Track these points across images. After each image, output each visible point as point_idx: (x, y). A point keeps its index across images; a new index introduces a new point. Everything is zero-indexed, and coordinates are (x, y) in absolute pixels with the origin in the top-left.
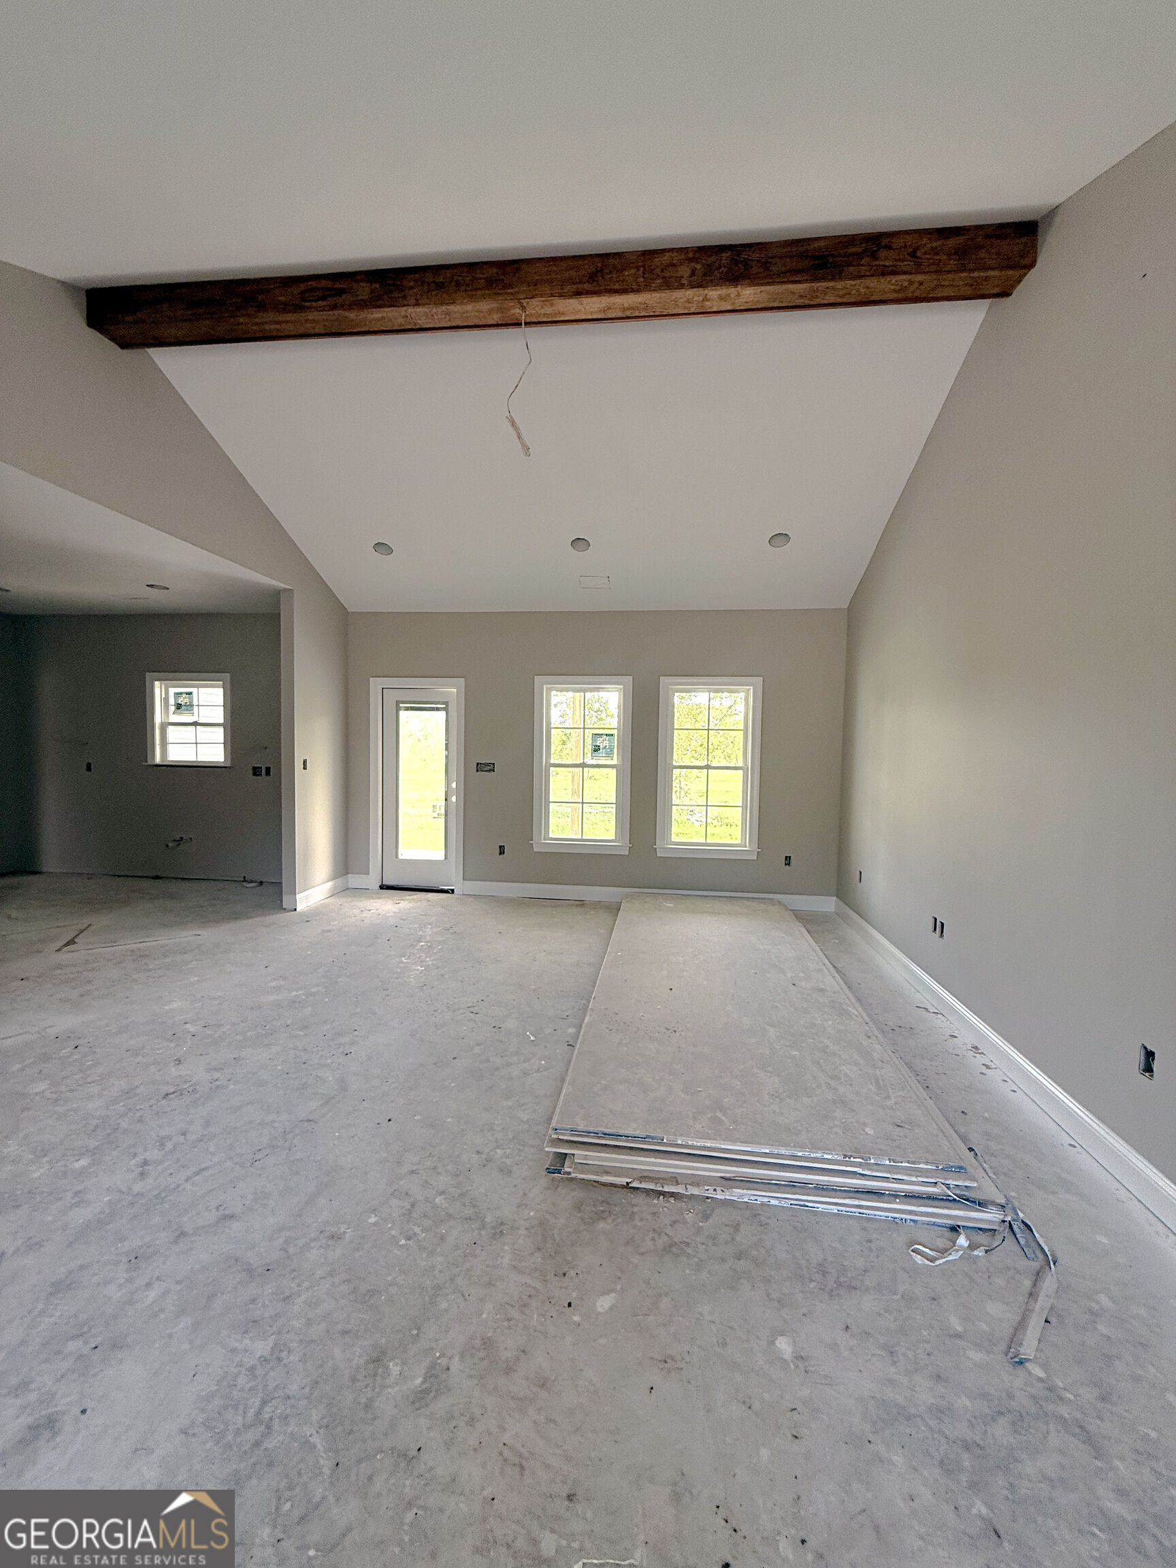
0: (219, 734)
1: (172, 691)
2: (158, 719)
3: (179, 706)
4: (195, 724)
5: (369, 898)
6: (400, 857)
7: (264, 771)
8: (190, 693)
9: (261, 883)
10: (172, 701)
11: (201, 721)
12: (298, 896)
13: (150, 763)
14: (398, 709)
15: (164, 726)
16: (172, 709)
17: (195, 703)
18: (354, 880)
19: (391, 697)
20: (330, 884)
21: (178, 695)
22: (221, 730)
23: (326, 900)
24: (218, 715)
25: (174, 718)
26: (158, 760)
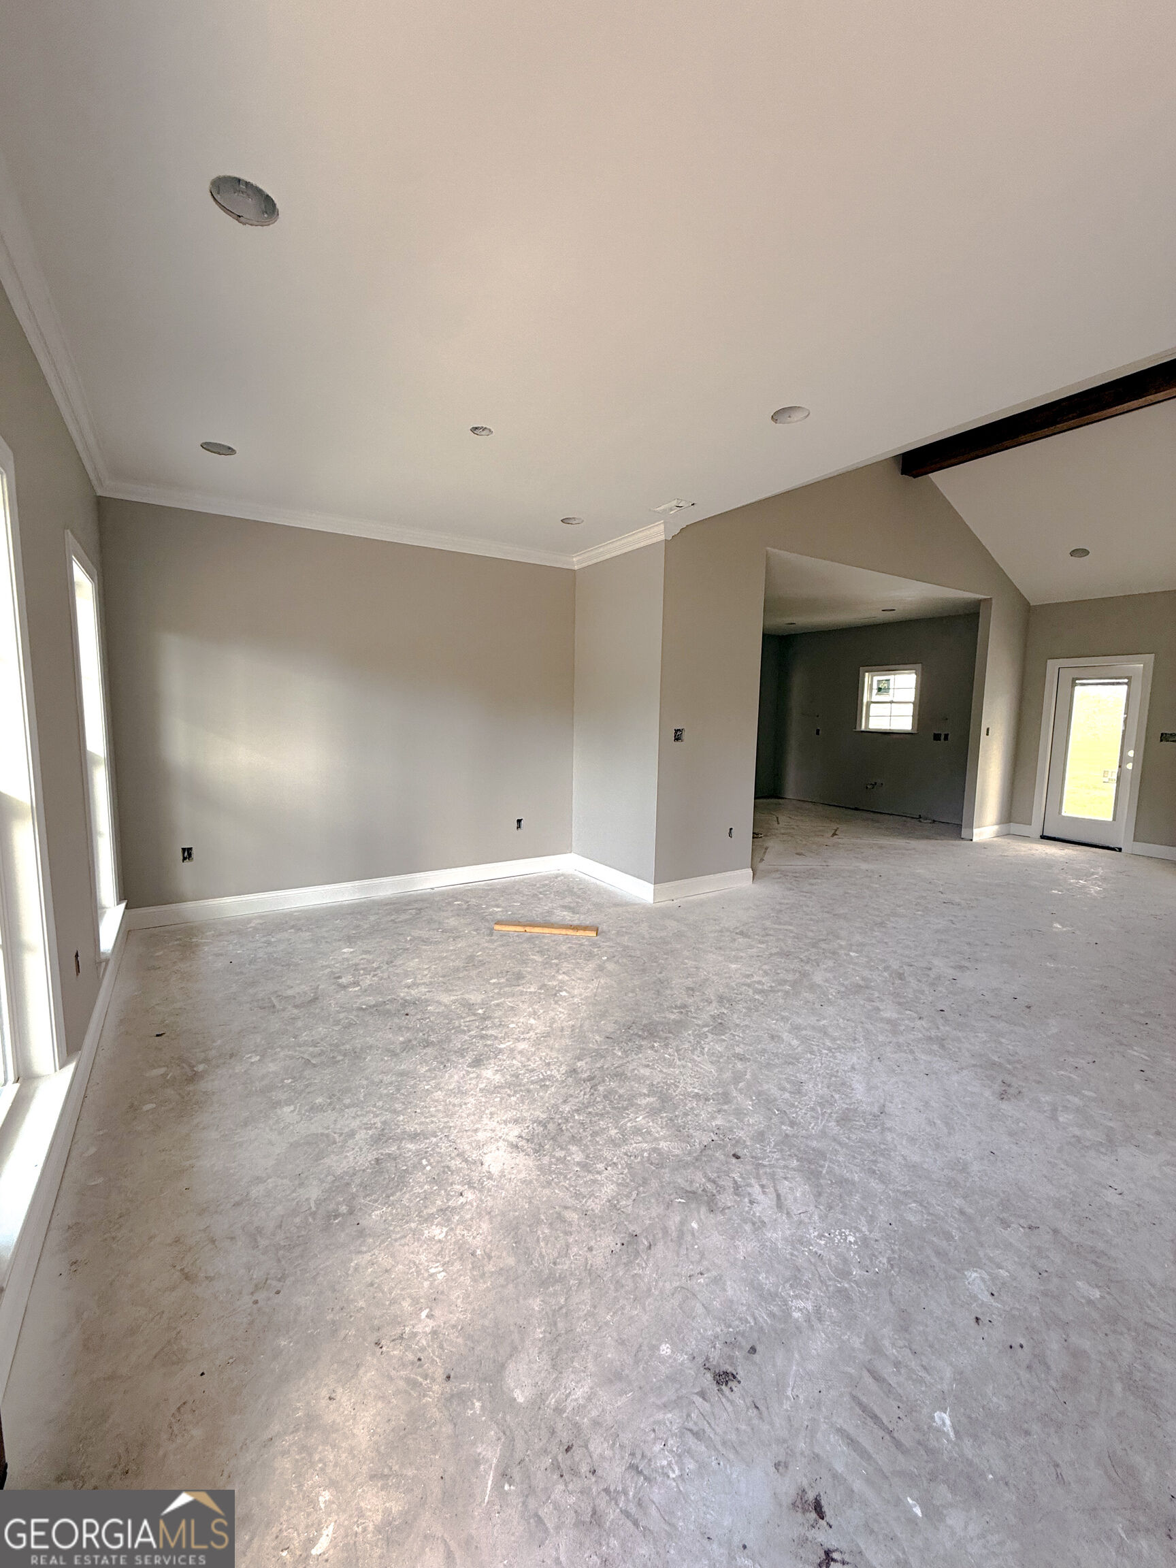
0: (909, 709)
1: (876, 679)
2: (865, 701)
3: (879, 689)
4: (892, 702)
5: (1031, 842)
6: (1063, 814)
7: (943, 737)
8: (889, 680)
9: (934, 821)
10: (875, 686)
11: (894, 700)
12: (975, 831)
13: (858, 729)
14: (1074, 685)
15: (869, 704)
16: (875, 691)
17: (891, 686)
18: (1015, 828)
19: (1067, 675)
20: (996, 827)
21: (879, 682)
22: (912, 705)
23: (995, 839)
24: (911, 695)
25: (875, 698)
26: (863, 728)
